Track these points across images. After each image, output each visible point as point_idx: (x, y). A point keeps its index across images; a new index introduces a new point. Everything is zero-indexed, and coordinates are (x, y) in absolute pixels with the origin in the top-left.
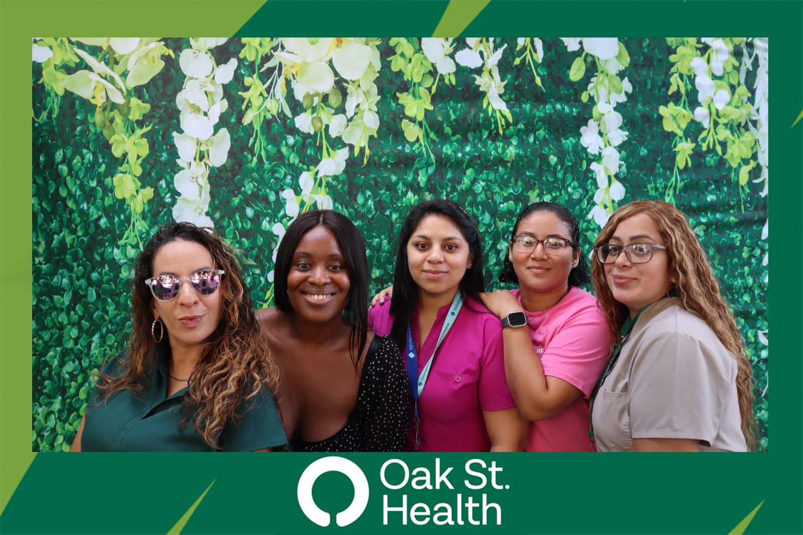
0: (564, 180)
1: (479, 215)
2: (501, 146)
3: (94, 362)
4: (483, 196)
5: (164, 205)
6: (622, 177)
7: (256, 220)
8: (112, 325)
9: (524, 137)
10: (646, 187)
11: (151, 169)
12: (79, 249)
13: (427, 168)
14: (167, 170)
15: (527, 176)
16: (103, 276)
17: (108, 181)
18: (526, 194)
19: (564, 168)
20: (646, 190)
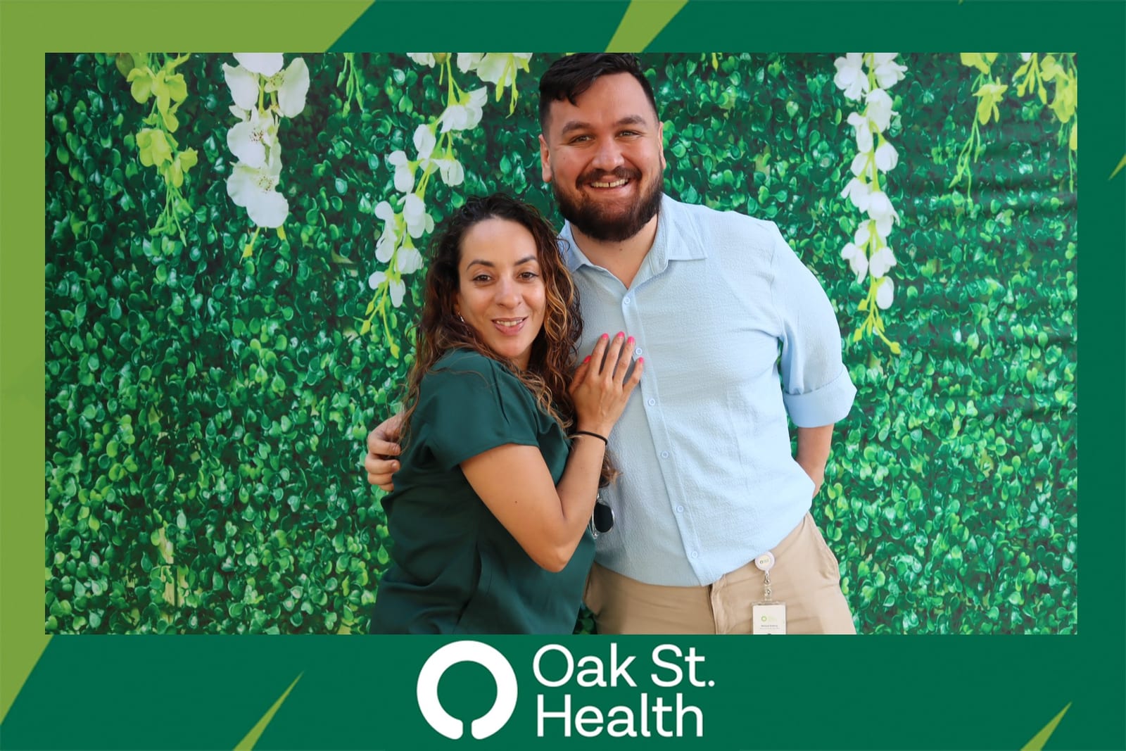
0: (807, 140)
1: (680, 191)
2: (714, 87)
3: (124, 405)
4: (686, 162)
5: (214, 175)
6: (894, 136)
7: (351, 197)
8: (147, 351)
9: (750, 74)
10: (928, 151)
11: (192, 122)
12: (93, 242)
14: (217, 122)
15: (754, 132)
16: (129, 281)
17: (128, 139)
18: (751, 160)
19: (809, 120)
20: (928, 156)
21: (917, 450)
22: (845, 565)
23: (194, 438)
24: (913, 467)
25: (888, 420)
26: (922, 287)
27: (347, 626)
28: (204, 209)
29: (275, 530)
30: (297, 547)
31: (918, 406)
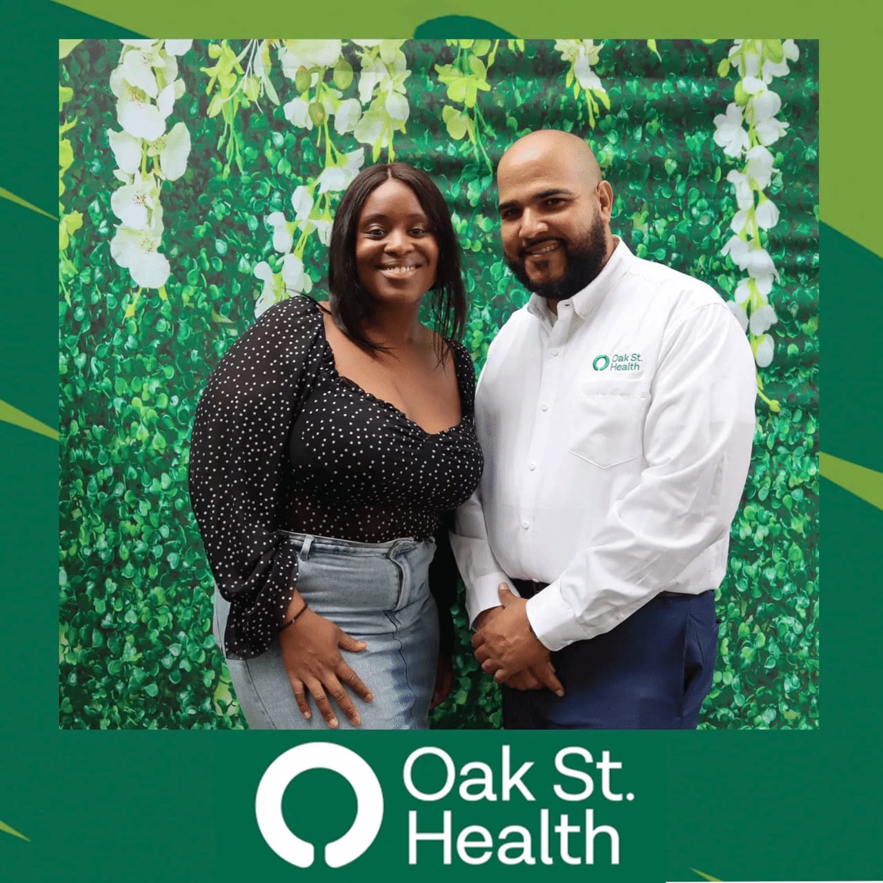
0: (686, 197)
5: (98, 237)
6: (775, 193)
7: (231, 257)
9: (628, 132)
10: (810, 208)
11: (78, 186)
13: (480, 179)
14: (101, 186)
15: (632, 190)
18: (628, 218)
19: (687, 178)
20: (810, 213)
21: (799, 508)
22: (725, 627)
23: (76, 495)
24: (794, 527)
25: (768, 479)
26: (804, 344)
27: (225, 683)
28: (88, 270)
29: (154, 588)
30: (175, 604)
31: (799, 465)
